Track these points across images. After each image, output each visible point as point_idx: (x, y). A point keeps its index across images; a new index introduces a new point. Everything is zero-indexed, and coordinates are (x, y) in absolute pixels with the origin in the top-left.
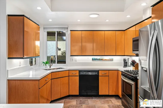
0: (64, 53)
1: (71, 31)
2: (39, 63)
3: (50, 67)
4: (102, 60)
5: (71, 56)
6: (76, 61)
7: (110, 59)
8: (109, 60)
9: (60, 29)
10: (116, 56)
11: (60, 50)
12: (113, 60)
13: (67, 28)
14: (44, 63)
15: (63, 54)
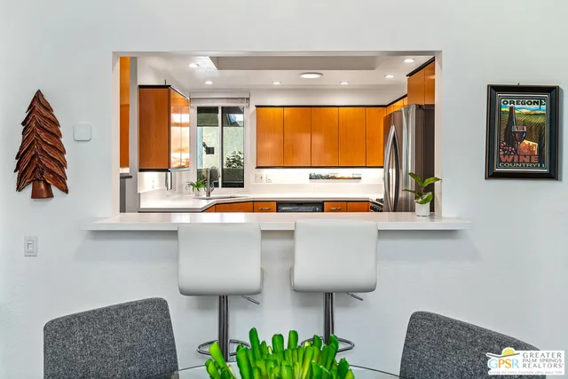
0: (234, 161)
1: (257, 106)
2: (181, 186)
3: (209, 194)
4: (333, 178)
5: (258, 167)
6: (268, 180)
7: (355, 176)
8: (350, 178)
9: (229, 100)
10: (366, 167)
11: (213, 153)
12: (360, 178)
13: (248, 99)
14: (192, 184)
15: (230, 166)
